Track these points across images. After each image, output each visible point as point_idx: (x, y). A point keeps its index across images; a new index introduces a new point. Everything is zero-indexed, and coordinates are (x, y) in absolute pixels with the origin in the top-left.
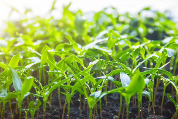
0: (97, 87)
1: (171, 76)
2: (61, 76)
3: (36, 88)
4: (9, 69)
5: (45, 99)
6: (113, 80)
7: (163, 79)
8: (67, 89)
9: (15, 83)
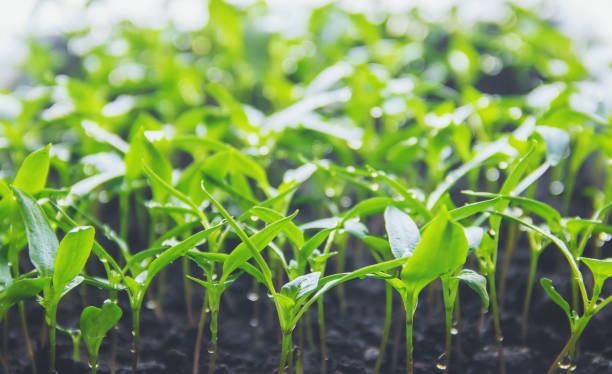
0: (310, 258)
1: (556, 220)
2: (189, 219)
3: (104, 261)
4: (15, 198)
5: (136, 299)
6: (362, 233)
7: (529, 230)
8: (208, 266)
9: (35, 247)
